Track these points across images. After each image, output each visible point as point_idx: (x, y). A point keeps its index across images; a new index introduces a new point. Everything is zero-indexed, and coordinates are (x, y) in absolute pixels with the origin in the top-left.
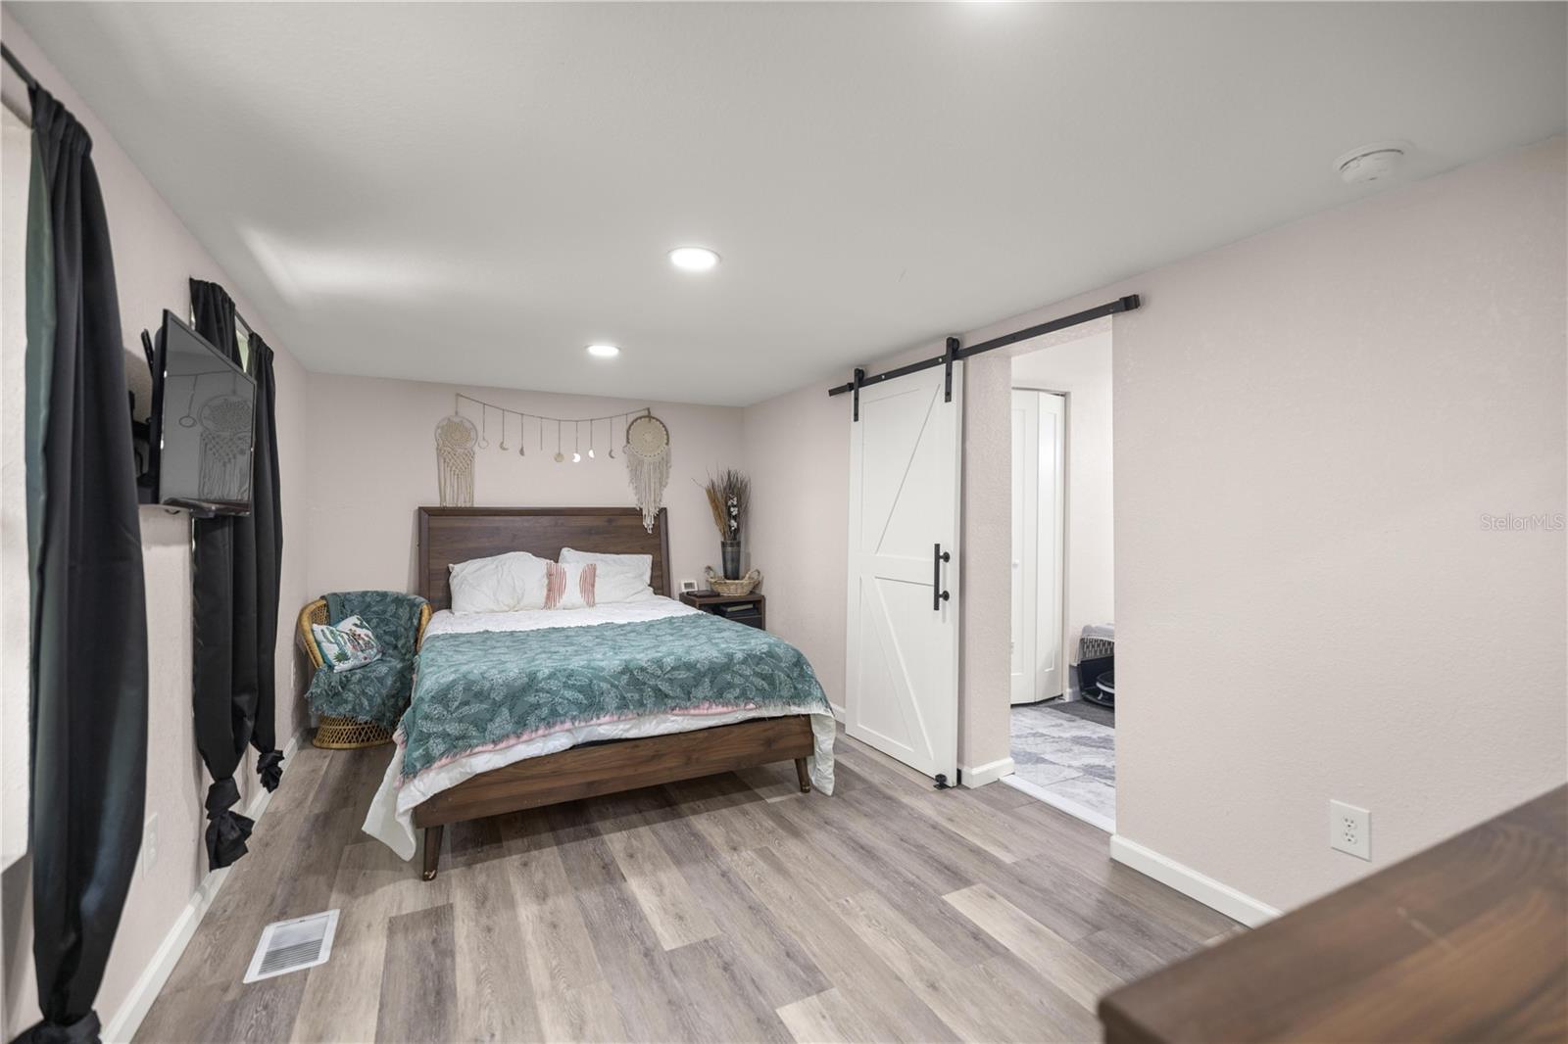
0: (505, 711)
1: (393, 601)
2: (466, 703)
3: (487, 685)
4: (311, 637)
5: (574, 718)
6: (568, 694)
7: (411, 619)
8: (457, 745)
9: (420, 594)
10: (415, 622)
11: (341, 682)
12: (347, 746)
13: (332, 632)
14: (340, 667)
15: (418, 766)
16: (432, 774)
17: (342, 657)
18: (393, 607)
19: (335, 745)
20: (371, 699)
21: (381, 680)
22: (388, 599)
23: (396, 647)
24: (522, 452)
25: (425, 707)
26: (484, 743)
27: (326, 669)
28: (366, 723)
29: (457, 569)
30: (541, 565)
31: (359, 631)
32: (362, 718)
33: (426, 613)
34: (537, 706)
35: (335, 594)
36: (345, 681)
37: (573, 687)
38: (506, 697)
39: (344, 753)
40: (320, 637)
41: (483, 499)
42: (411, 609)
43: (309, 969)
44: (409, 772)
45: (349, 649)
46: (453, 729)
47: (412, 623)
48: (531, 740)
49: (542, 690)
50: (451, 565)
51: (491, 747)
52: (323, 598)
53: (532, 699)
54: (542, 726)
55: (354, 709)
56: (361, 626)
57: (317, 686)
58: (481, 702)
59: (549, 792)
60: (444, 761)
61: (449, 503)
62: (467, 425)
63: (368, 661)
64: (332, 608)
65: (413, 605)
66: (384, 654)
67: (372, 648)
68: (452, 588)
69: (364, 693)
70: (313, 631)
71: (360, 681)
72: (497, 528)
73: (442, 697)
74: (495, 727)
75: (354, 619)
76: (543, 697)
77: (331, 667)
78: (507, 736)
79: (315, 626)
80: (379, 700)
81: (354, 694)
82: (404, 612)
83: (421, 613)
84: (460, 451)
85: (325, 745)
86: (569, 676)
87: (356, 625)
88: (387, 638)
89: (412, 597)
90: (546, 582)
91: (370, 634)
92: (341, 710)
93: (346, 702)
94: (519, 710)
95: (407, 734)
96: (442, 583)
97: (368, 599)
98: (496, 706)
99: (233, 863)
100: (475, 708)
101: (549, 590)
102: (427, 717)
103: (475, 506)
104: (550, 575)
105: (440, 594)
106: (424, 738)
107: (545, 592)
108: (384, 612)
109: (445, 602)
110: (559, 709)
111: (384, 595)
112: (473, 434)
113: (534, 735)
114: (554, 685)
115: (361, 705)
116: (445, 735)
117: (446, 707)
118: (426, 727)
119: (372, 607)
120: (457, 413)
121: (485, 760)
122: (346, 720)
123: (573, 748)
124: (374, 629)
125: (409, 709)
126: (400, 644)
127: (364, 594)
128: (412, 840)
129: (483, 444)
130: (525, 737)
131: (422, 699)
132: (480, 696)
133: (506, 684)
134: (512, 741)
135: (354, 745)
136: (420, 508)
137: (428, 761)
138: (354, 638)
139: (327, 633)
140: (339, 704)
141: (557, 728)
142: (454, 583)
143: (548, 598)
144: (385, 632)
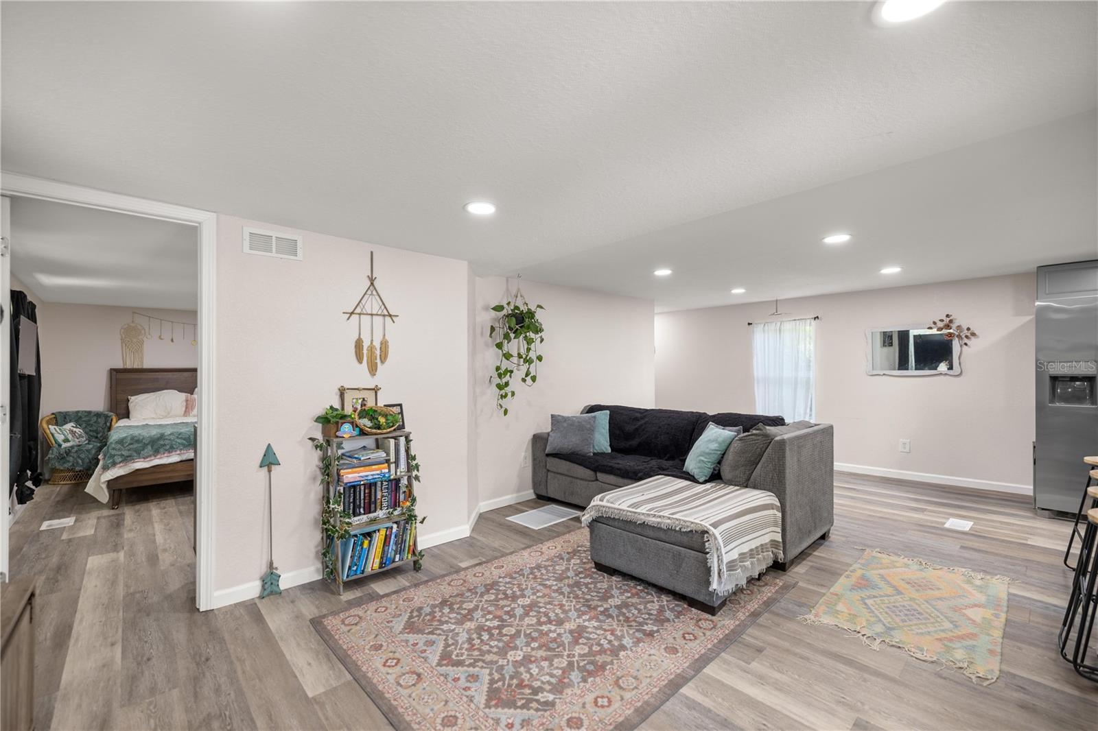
0: (149, 447)
1: (95, 415)
2: (132, 444)
3: (141, 438)
4: (48, 432)
5: (181, 450)
6: (179, 441)
7: (106, 423)
8: (127, 459)
9: (111, 411)
10: (108, 424)
11: (66, 452)
12: (69, 482)
13: (60, 429)
14: (64, 445)
15: (110, 466)
16: (116, 469)
17: (66, 440)
18: (95, 418)
19: (62, 483)
20: (83, 460)
21: (88, 451)
22: (92, 414)
23: (97, 437)
24: (172, 340)
25: (113, 446)
26: (139, 458)
27: (57, 446)
28: (80, 471)
29: (132, 399)
30: (183, 396)
31: (75, 429)
32: (78, 469)
33: (114, 420)
34: (165, 445)
35: (60, 412)
36: (68, 452)
37: (181, 438)
38: (150, 442)
39: (67, 486)
40: (54, 431)
41: (147, 365)
42: (105, 419)
43: (65, 527)
44: (106, 468)
45: (70, 437)
46: (125, 453)
47: (106, 425)
48: (161, 458)
49: (167, 439)
50: (129, 397)
51: (143, 460)
52: (53, 414)
53: (162, 442)
54: (166, 452)
55: (73, 465)
56: (76, 427)
57: (52, 454)
58: (139, 443)
59: (170, 478)
60: (121, 464)
61: (129, 366)
62: (139, 327)
63: (81, 443)
64: (60, 419)
65: (106, 417)
66: (89, 441)
67: (83, 437)
68: (130, 408)
69: (79, 457)
70: (49, 429)
71: (77, 451)
72: (157, 378)
73: (121, 442)
74: (144, 453)
75: (72, 424)
76: (167, 442)
77: (60, 445)
78: (150, 456)
79: (50, 426)
80: (88, 461)
81: (73, 457)
82: (102, 421)
83: (112, 420)
84: (135, 340)
85: (56, 483)
86: (180, 434)
87: (73, 427)
88: (91, 433)
89: (106, 413)
90: (185, 404)
91: (82, 431)
92: (66, 465)
93: (69, 461)
94: (155, 447)
95: (105, 456)
96: (125, 406)
97: (79, 414)
98: (145, 445)
99: (28, 503)
100: (135, 446)
101: (186, 408)
102: (114, 449)
103: (144, 367)
104: (187, 401)
105: (123, 411)
106: (112, 456)
107: (184, 409)
108: (89, 421)
109: (127, 415)
110: (175, 446)
111: (89, 413)
112: (143, 332)
113: (162, 456)
114: (172, 437)
115: (77, 463)
116: (122, 455)
117: (123, 445)
118: (113, 452)
119: (80, 418)
120: (133, 322)
121: (140, 464)
122: (68, 470)
123: (181, 461)
124: (83, 429)
125: (106, 447)
126: (99, 436)
127: (78, 412)
128: (107, 494)
129: (149, 336)
130: (159, 457)
131: (111, 443)
132: (138, 441)
133: (150, 437)
134: (153, 458)
135: (73, 482)
136: (111, 369)
137: (114, 464)
138: (72, 432)
139: (58, 430)
140: (64, 463)
141: (173, 453)
142: (131, 406)
143: (185, 411)
144: (90, 430)
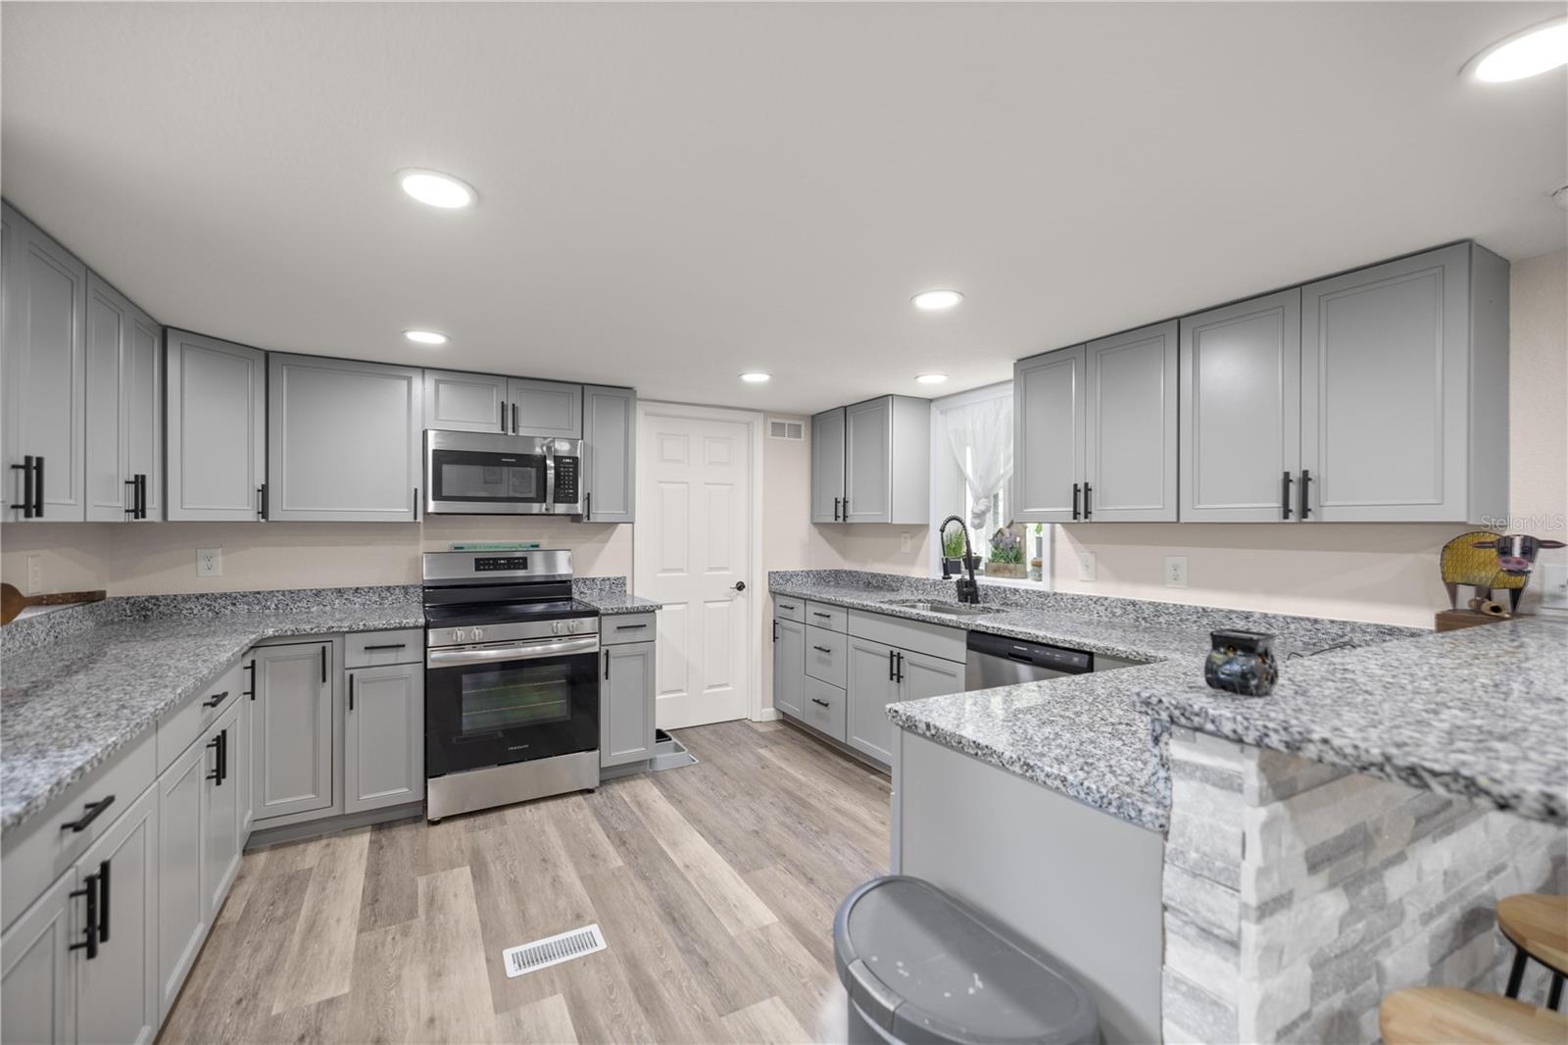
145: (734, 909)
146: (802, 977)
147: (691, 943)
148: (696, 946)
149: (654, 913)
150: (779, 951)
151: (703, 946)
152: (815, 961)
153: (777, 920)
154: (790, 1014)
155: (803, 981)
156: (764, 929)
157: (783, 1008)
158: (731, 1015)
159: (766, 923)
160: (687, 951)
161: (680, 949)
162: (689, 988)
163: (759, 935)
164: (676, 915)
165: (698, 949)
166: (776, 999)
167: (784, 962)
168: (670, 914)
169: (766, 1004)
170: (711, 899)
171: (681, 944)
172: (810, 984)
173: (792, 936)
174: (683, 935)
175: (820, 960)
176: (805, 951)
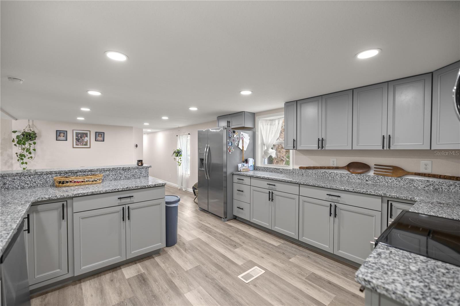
145: (202, 297)
146: (178, 276)
147: (213, 282)
148: (211, 281)
149: (230, 291)
150: (185, 283)
151: (209, 281)
152: (173, 281)
153: (185, 295)
154: (183, 267)
155: (178, 275)
156: (189, 290)
157: (184, 268)
158: (197, 266)
159: (189, 293)
160: (213, 279)
161: (215, 279)
162: (209, 270)
163: (191, 288)
164: (222, 291)
165: (210, 280)
166: (186, 270)
167: (183, 280)
168: (225, 291)
169: (189, 269)
170: (212, 300)
171: (216, 281)
172: (176, 275)
173: (180, 289)
174: (216, 284)
175: (172, 282)
176: (176, 284)
